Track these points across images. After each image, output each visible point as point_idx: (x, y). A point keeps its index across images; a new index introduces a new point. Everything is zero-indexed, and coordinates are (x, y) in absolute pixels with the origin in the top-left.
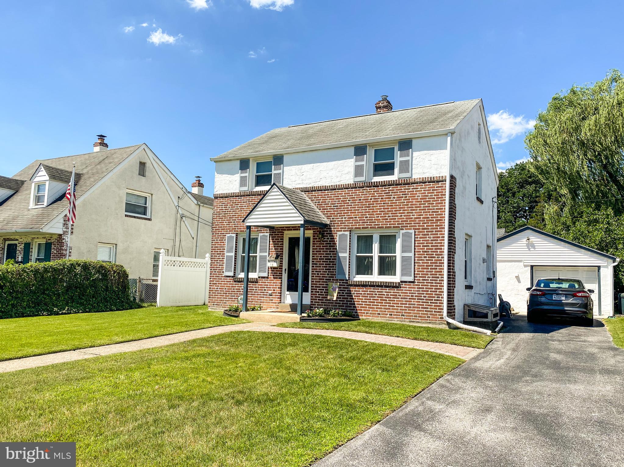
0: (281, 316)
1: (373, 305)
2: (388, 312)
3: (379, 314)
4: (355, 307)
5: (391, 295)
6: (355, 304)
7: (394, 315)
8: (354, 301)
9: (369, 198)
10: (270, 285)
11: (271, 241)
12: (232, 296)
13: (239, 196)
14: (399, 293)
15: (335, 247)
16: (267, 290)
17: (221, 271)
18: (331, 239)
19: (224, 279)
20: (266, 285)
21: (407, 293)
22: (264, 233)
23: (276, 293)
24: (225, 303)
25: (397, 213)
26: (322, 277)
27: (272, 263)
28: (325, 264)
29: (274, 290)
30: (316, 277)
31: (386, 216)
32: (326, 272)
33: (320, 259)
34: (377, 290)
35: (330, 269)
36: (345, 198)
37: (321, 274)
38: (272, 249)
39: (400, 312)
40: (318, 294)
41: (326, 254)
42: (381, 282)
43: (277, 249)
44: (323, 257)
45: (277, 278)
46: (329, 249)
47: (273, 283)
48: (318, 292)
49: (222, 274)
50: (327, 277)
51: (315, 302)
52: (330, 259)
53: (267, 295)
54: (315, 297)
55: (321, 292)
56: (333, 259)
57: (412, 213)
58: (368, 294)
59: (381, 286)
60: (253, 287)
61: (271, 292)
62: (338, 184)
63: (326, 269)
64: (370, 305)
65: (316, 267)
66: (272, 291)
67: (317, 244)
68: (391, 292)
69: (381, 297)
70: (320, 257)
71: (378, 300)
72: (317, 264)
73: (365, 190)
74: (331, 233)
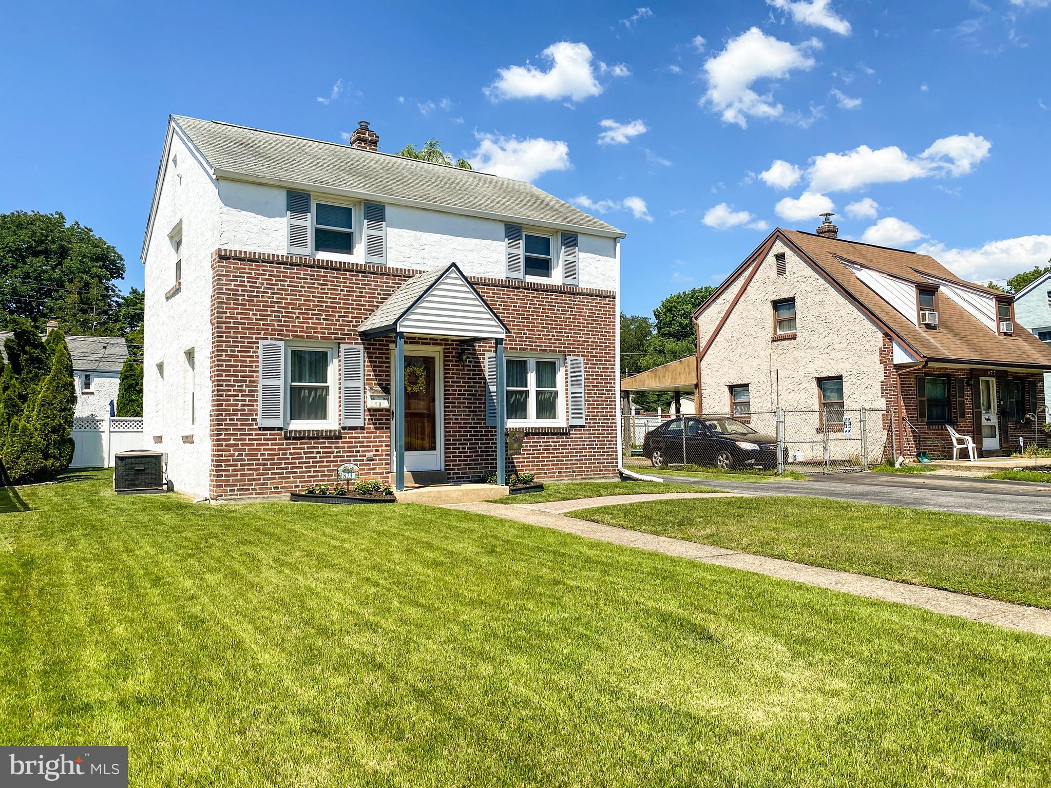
0: (478, 490)
1: (537, 462)
2: (556, 469)
3: (546, 473)
4: (514, 467)
5: (559, 445)
6: (513, 462)
7: (564, 472)
8: (512, 459)
9: (528, 306)
10: (367, 442)
11: (367, 360)
12: (282, 469)
13: (286, 264)
14: (568, 442)
15: (482, 376)
16: (363, 451)
17: (248, 418)
18: (475, 362)
19: (256, 435)
20: (359, 442)
21: (577, 441)
22: (351, 343)
23: (382, 455)
24: (263, 484)
25: (562, 332)
26: (464, 423)
27: (378, 401)
28: (468, 403)
29: (377, 451)
30: (453, 423)
31: (549, 335)
32: (470, 415)
33: (459, 395)
34: (543, 440)
35: (476, 411)
36: (494, 301)
37: (461, 419)
38: (370, 375)
39: (570, 468)
40: (457, 451)
41: (468, 387)
42: (548, 428)
43: (380, 375)
44: (464, 391)
45: (382, 428)
46: (473, 379)
47: (375, 437)
48: (459, 448)
49: (252, 425)
50: (471, 423)
51: (453, 465)
52: (475, 395)
53: (363, 460)
54: (453, 457)
55: (463, 448)
56: (479, 395)
57: (580, 334)
58: (530, 446)
59: (547, 434)
60: (331, 448)
61: (371, 453)
62: (483, 276)
63: (469, 411)
64: (534, 462)
65: (453, 407)
66: (374, 453)
67: (453, 370)
68: (559, 442)
69: (547, 450)
70: (459, 391)
71: (544, 453)
72: (455, 403)
73: (521, 292)
74: (475, 354)
